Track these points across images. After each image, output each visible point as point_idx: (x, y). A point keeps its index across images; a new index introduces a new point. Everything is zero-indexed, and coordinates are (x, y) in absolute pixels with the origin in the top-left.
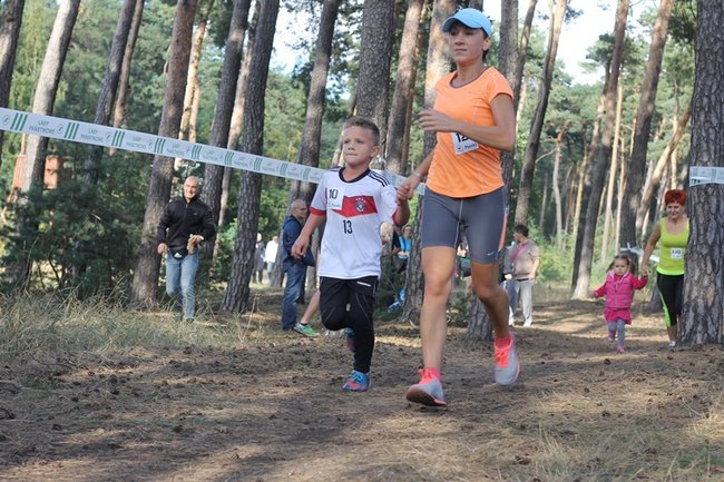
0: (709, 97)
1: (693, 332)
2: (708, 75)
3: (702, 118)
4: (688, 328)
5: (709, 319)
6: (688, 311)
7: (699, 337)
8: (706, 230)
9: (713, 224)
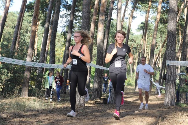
0: (171, 43)
1: (168, 103)
3: (169, 48)
6: (167, 98)
8: (171, 77)
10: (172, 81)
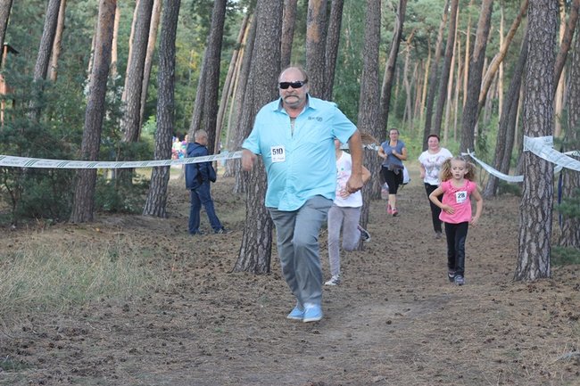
0: (538, 79)
1: (528, 269)
2: (538, 61)
3: (533, 96)
4: (523, 266)
5: (540, 258)
6: (523, 252)
7: (532, 273)
8: (537, 187)
9: (543, 182)
10: (541, 201)
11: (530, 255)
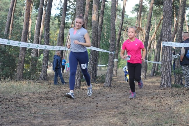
0: (167, 23)
1: (164, 84)
2: (166, 18)
3: (165, 29)
4: (163, 83)
5: (168, 81)
6: (163, 79)
7: (165, 86)
8: (167, 58)
9: (168, 56)
10: (168, 62)
11: (165, 80)
